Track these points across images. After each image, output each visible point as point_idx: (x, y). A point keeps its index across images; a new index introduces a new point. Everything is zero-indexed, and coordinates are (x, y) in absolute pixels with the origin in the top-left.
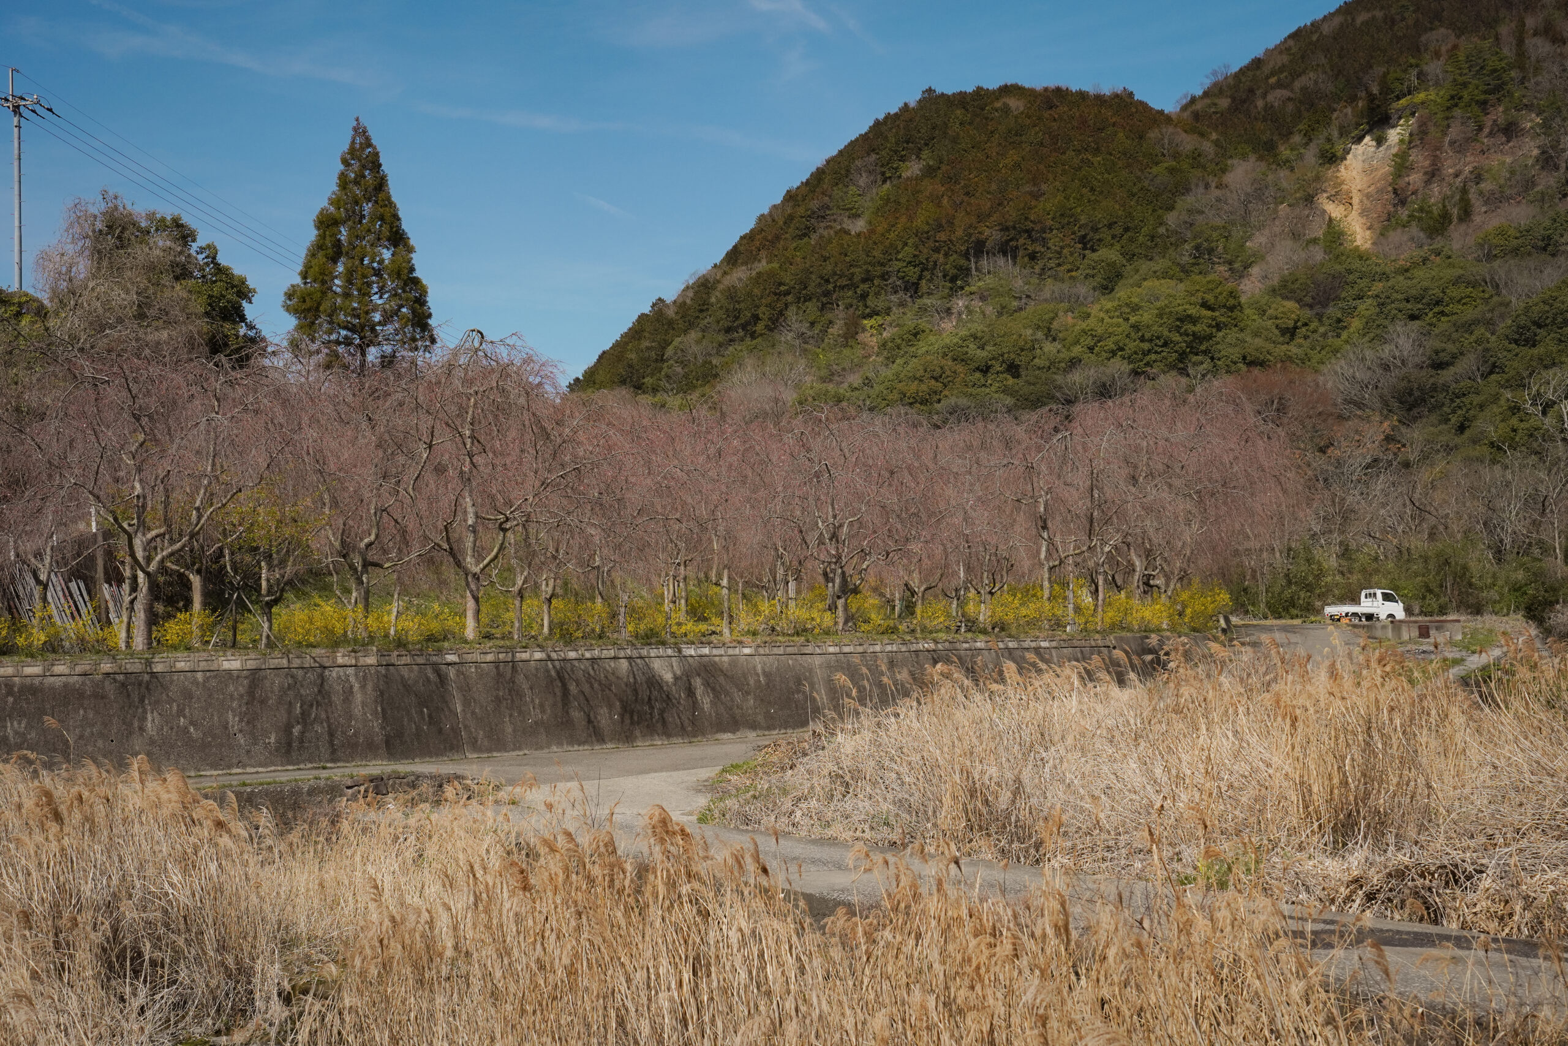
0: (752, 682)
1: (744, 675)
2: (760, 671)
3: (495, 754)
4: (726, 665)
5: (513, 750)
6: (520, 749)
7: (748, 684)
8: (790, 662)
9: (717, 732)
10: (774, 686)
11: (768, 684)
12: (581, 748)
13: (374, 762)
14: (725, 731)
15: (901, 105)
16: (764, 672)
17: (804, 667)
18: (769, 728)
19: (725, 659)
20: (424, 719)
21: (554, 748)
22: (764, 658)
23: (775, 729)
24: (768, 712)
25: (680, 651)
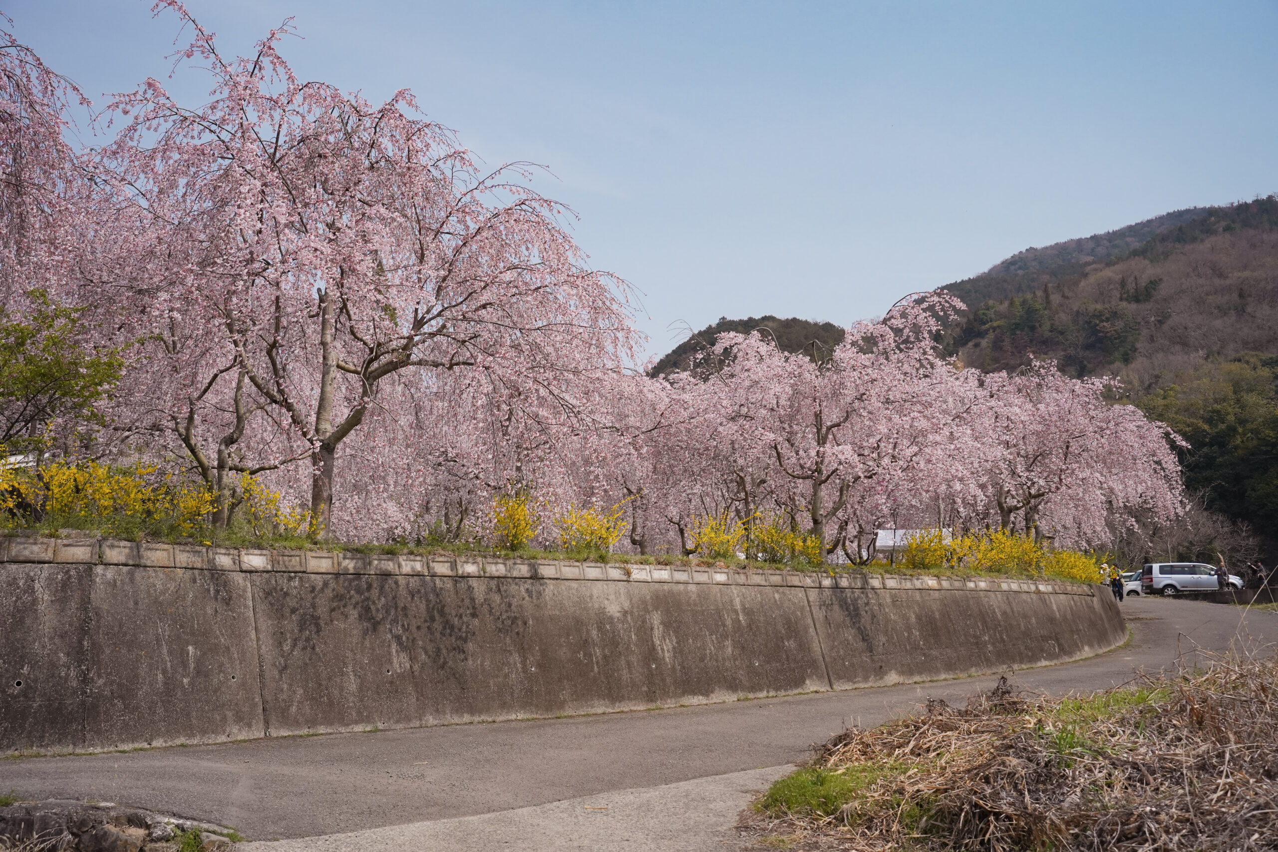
0: (729, 622)
1: (719, 612)
2: (738, 607)
3: (322, 730)
4: (694, 597)
5: (356, 723)
6: (368, 720)
7: (724, 625)
8: (777, 596)
9: (683, 694)
10: (758, 627)
11: (749, 626)
12: (476, 719)
13: (57, 749)
14: (694, 693)
15: (707, 326)
16: (744, 609)
17: (794, 604)
18: (753, 688)
19: (692, 588)
20: (185, 665)
21: (431, 720)
22: (743, 589)
23: (761, 690)
24: (750, 666)
25: (628, 573)
